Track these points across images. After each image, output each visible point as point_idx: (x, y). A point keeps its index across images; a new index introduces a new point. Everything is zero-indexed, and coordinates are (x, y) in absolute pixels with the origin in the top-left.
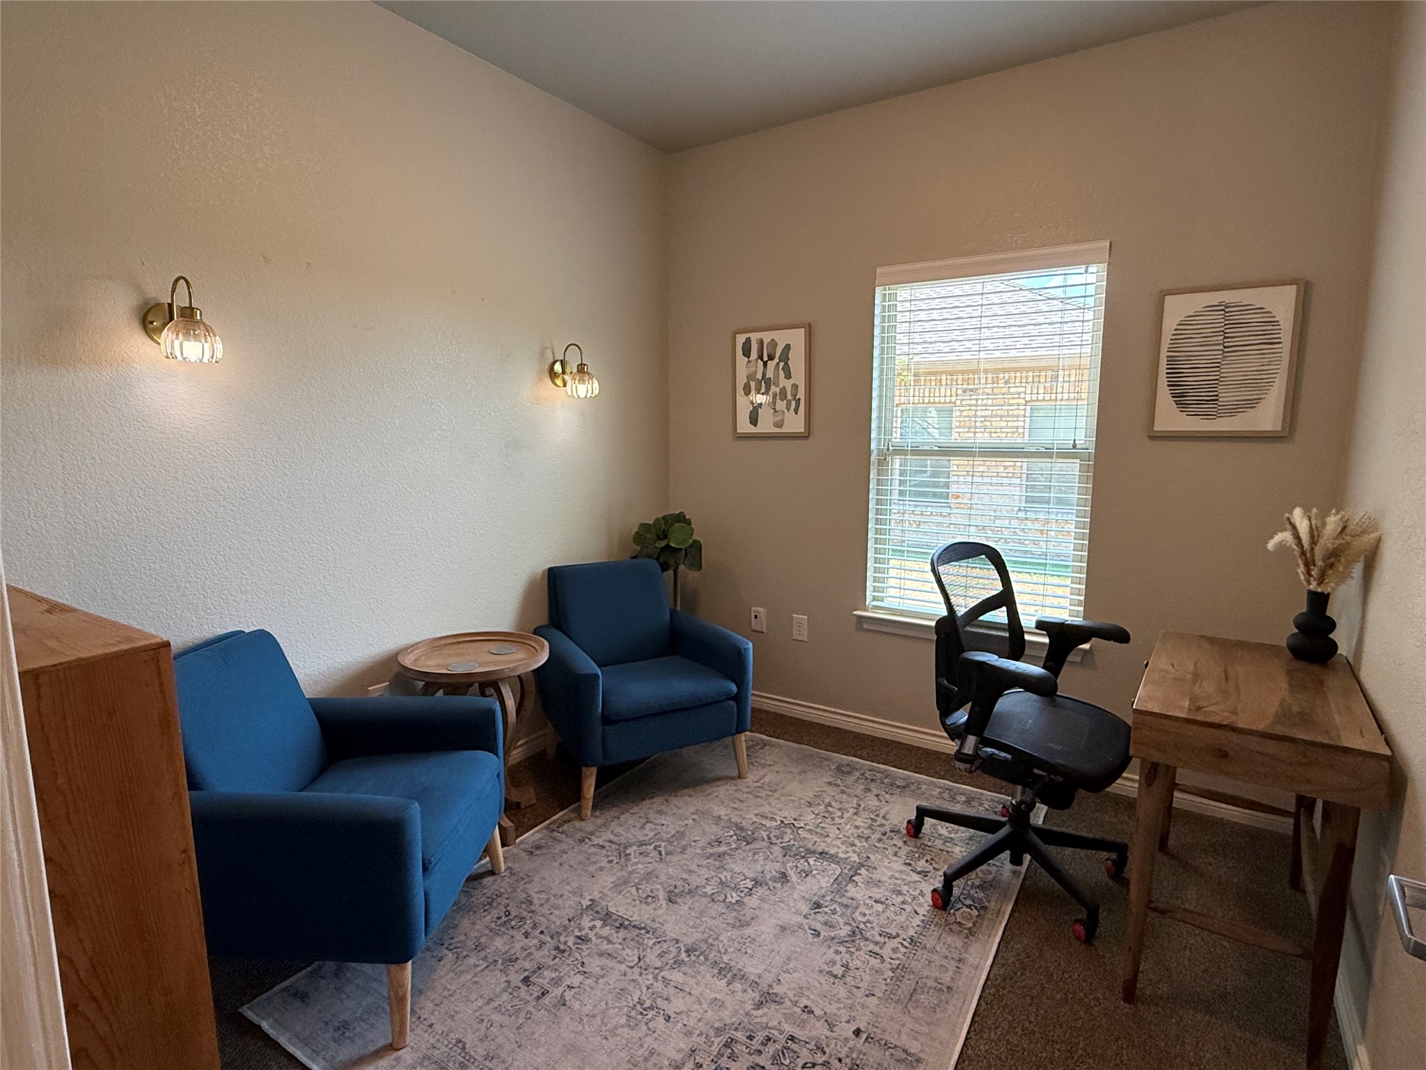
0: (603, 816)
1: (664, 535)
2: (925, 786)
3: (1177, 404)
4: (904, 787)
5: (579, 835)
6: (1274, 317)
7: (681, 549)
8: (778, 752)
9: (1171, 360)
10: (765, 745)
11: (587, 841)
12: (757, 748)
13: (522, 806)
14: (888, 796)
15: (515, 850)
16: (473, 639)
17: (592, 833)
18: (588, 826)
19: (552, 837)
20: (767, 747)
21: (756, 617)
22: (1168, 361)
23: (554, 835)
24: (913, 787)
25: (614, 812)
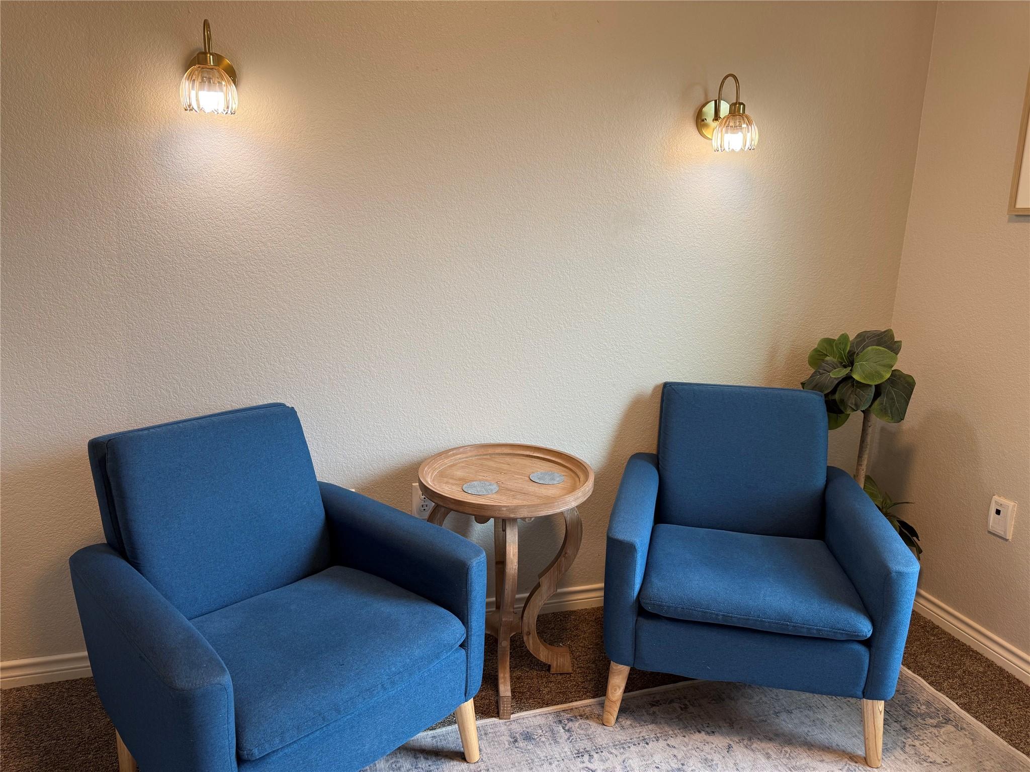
0: (631, 731)
1: (850, 361)
5: (586, 744)
7: (870, 386)
8: (965, 746)
10: (947, 721)
11: (586, 757)
12: (930, 721)
13: (553, 670)
15: (503, 728)
16: (531, 454)
17: (598, 750)
18: (603, 735)
19: (552, 731)
20: (950, 728)
21: (998, 512)
23: (556, 728)
25: (647, 731)
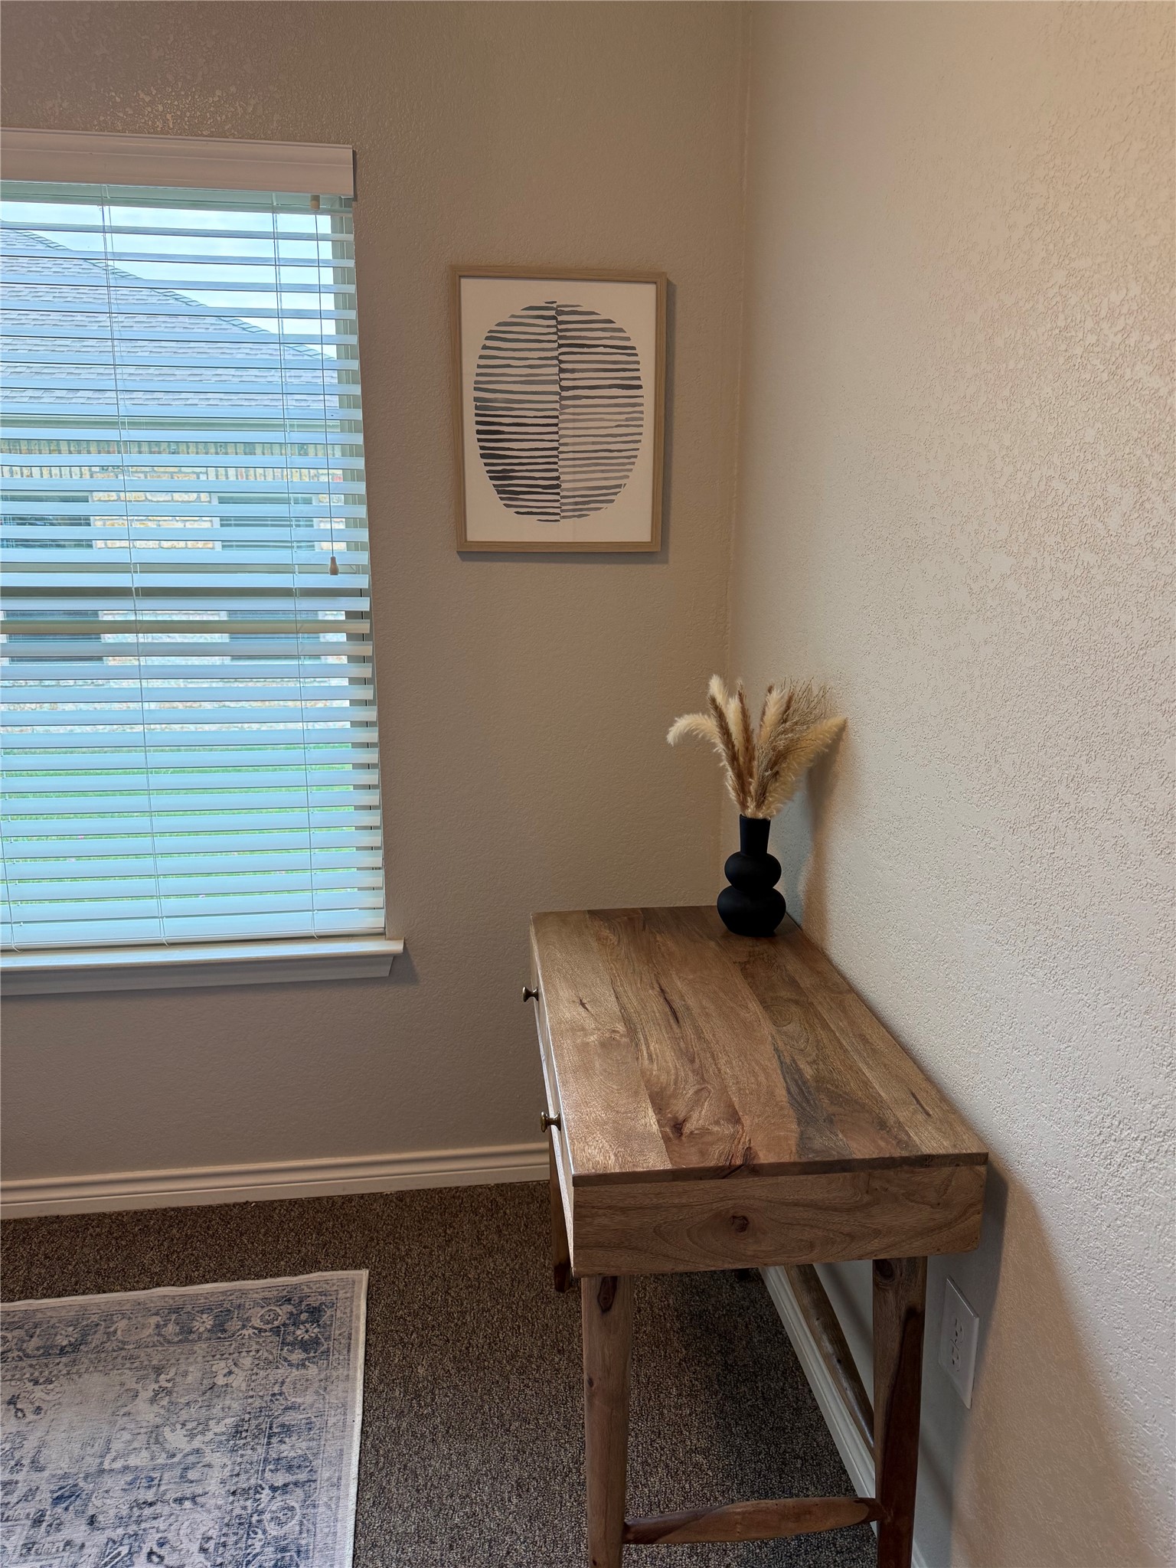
2: (125, 1322)
3: (499, 492)
4: (75, 1347)
6: (628, 339)
9: (481, 405)
14: (38, 1393)
22: (477, 408)
24: (96, 1339)
